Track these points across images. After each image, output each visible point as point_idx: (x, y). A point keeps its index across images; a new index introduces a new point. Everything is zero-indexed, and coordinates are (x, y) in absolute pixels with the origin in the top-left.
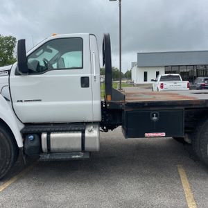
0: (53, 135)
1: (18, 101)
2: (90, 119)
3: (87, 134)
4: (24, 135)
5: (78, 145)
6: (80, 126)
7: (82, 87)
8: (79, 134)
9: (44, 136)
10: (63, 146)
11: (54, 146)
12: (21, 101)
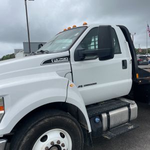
0: (111, 113)
1: (79, 87)
3: (131, 107)
7: (123, 69)
8: (126, 109)
9: (104, 116)
12: (82, 86)
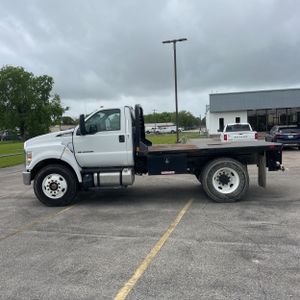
0: (101, 174)
1: (79, 152)
2: (126, 164)
3: (123, 173)
4: (83, 174)
5: (118, 181)
6: (119, 168)
7: (120, 141)
8: (118, 174)
9: (96, 175)
10: (109, 181)
11: (102, 181)
12: (81, 152)
